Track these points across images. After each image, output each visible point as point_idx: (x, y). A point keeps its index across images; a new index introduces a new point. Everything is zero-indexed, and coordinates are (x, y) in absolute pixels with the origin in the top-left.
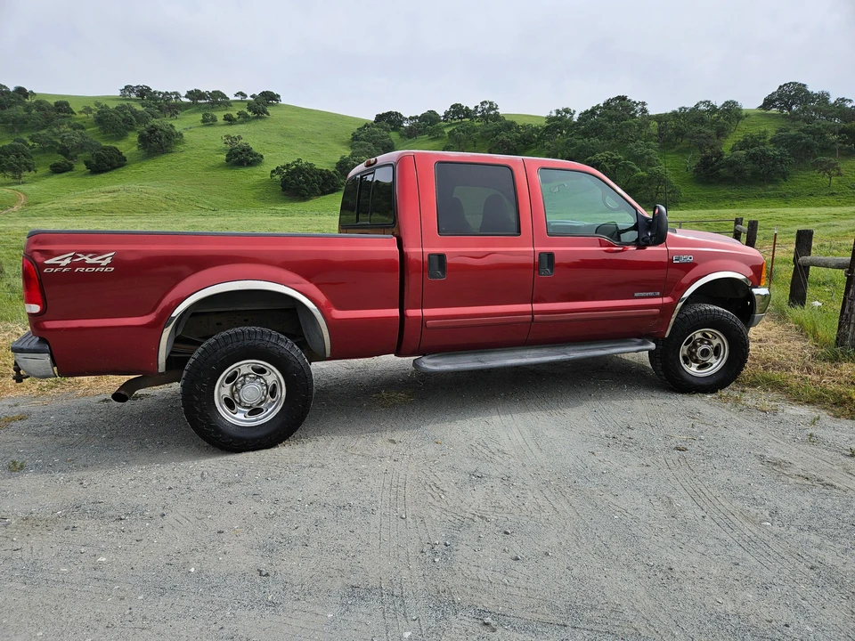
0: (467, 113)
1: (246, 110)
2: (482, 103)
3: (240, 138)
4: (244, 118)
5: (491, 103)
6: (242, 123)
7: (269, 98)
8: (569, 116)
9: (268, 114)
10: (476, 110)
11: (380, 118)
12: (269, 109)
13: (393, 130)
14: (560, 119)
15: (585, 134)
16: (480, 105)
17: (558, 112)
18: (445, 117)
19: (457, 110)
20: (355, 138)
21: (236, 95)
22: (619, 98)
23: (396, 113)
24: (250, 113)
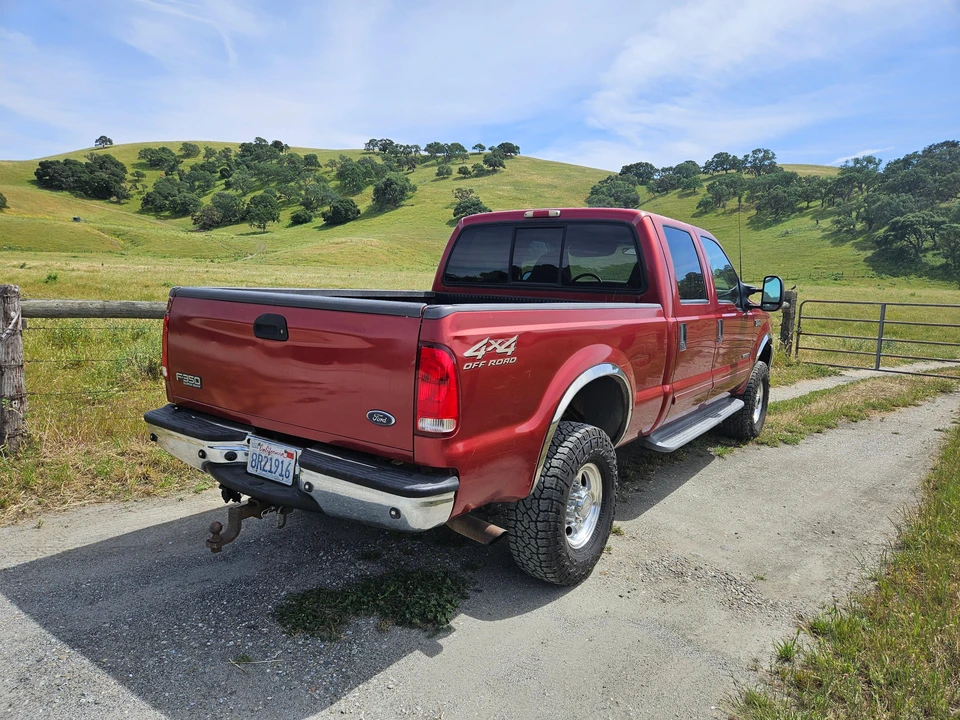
0: (736, 164)
1: (482, 163)
2: (754, 152)
3: (471, 191)
4: (480, 173)
5: (766, 152)
6: (476, 176)
7: (508, 149)
8: (871, 167)
9: (504, 167)
10: (746, 160)
11: (627, 170)
12: (505, 162)
13: (642, 183)
14: (859, 171)
15: (893, 189)
16: (751, 154)
17: (857, 161)
18: (705, 168)
19: (722, 161)
20: (595, 191)
21: (474, 148)
22: (946, 143)
23: (647, 164)
24: (485, 167)
